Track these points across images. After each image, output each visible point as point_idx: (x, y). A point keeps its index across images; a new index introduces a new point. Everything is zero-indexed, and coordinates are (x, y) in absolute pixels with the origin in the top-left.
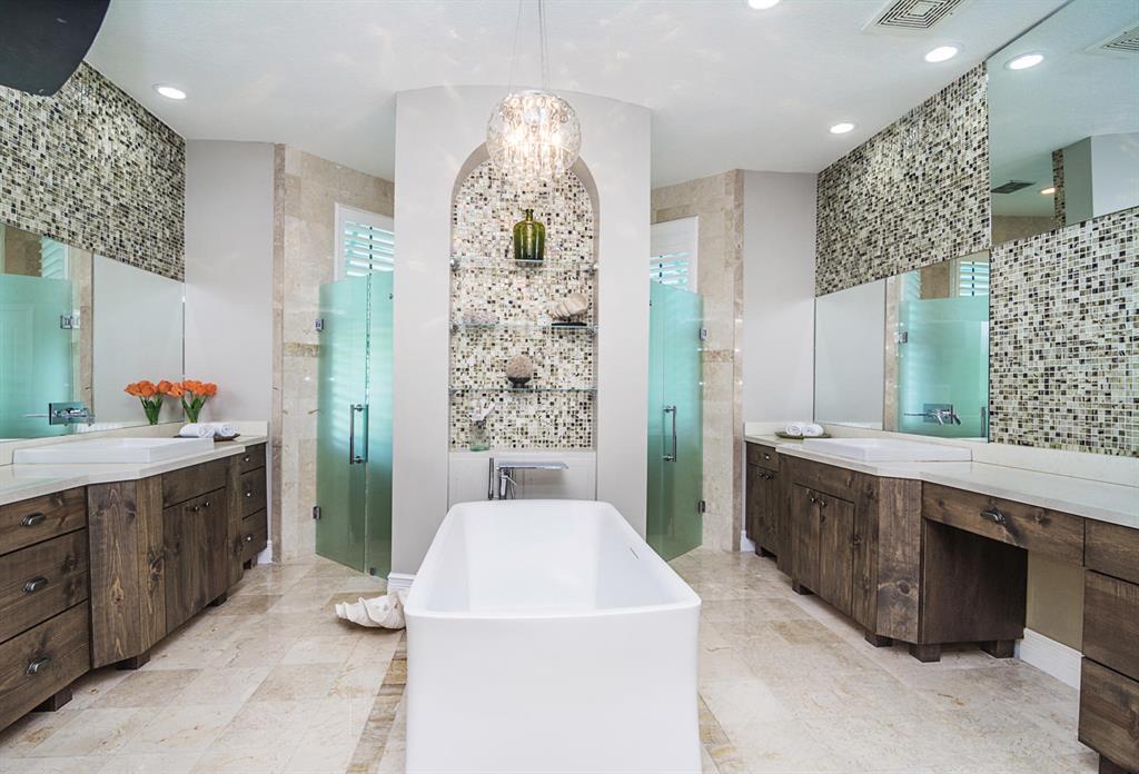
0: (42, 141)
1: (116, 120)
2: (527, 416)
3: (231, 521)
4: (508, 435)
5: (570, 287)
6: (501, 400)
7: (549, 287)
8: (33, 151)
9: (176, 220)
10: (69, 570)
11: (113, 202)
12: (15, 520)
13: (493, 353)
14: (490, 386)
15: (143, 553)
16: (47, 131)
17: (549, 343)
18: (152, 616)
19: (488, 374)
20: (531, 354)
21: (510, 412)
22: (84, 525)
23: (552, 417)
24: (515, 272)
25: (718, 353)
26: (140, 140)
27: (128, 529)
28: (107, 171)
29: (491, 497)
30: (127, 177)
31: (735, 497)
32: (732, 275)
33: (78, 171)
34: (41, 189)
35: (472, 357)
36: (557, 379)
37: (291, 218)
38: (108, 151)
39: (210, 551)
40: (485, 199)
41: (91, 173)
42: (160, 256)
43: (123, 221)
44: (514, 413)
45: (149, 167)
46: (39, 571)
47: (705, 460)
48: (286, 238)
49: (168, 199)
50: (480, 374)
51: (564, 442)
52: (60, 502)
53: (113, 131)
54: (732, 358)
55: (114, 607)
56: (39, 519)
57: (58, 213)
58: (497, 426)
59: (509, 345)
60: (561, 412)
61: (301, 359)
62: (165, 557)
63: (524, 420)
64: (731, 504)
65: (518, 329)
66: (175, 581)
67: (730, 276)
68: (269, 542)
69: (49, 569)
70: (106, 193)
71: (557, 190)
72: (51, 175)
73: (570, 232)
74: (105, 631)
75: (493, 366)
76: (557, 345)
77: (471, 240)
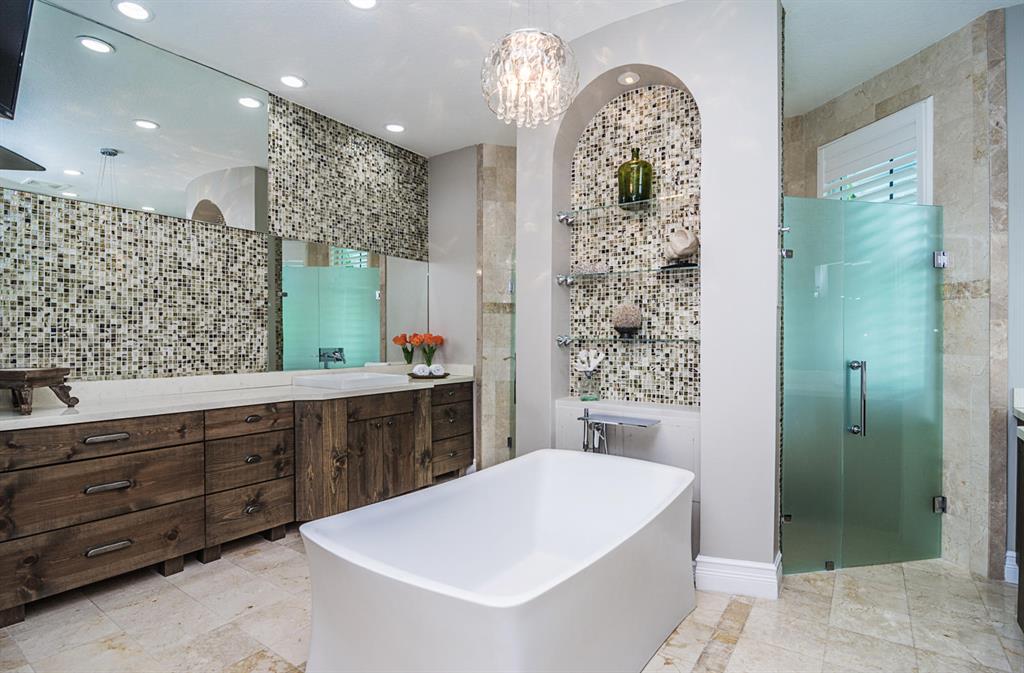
0: (312, 182)
1: (367, 157)
2: (641, 368)
3: (419, 438)
4: (622, 387)
5: (686, 224)
6: (615, 350)
7: (663, 227)
8: (306, 190)
9: (421, 218)
10: (279, 454)
11: (366, 213)
12: (239, 417)
13: (607, 303)
14: (604, 336)
15: (327, 450)
16: (316, 176)
17: (663, 289)
18: (335, 495)
19: (603, 325)
20: (645, 301)
21: (623, 364)
22: (292, 426)
23: (668, 370)
24: (628, 218)
25: (966, 286)
26: (387, 167)
27: (317, 433)
28: (361, 194)
29: (586, 448)
30: (378, 194)
31: (994, 498)
32: (986, 170)
33: (339, 196)
34: (312, 213)
35: (588, 308)
36: (672, 328)
37: (489, 202)
38: (362, 179)
39: (396, 459)
40: (600, 149)
41: (349, 196)
42: (406, 245)
43: (375, 224)
44: (628, 364)
45: (396, 184)
46: (256, 451)
47: (944, 438)
48: (484, 219)
49: (413, 204)
50: (595, 325)
51: (681, 398)
52: (274, 410)
53: (366, 165)
54: (988, 291)
55: (308, 484)
56: (256, 419)
57: (325, 226)
58: (612, 377)
59: (623, 293)
60: (677, 365)
61: (497, 315)
62: (348, 456)
63: (637, 373)
64: (986, 509)
65: (631, 276)
66: (358, 475)
67: (983, 172)
68: (475, 460)
69: (264, 452)
70: (361, 208)
71: (672, 119)
72: (319, 203)
73: (687, 163)
74: (302, 498)
75: (607, 316)
76: (672, 290)
77: (587, 192)
